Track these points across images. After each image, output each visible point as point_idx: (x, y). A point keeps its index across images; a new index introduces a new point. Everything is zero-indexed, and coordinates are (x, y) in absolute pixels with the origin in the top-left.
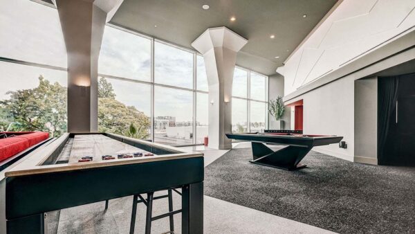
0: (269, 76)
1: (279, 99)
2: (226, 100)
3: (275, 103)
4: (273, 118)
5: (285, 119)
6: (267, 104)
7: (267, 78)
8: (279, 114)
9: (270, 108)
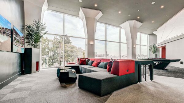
0: (149, 35)
1: (154, 45)
2: (134, 46)
3: (152, 47)
4: (151, 53)
5: (157, 53)
6: (148, 47)
7: (148, 35)
8: (154, 51)
9: (150, 48)
